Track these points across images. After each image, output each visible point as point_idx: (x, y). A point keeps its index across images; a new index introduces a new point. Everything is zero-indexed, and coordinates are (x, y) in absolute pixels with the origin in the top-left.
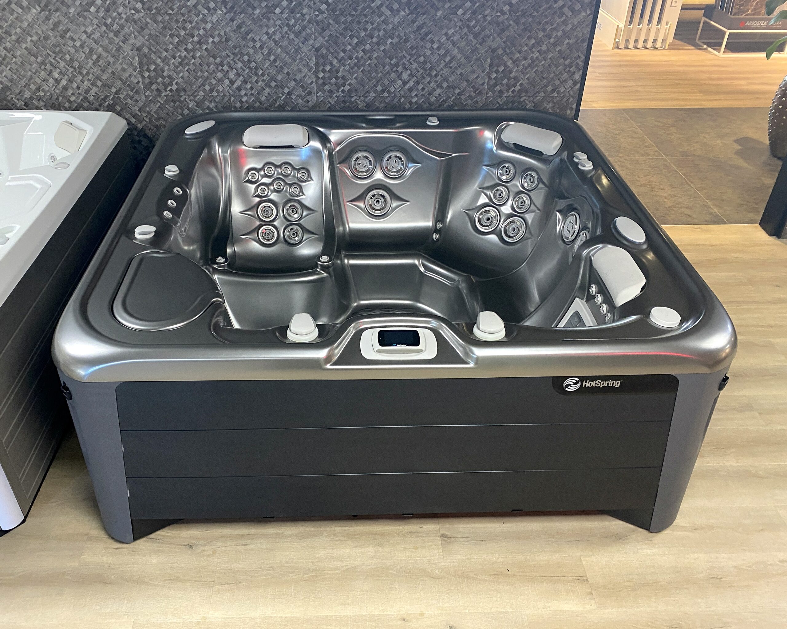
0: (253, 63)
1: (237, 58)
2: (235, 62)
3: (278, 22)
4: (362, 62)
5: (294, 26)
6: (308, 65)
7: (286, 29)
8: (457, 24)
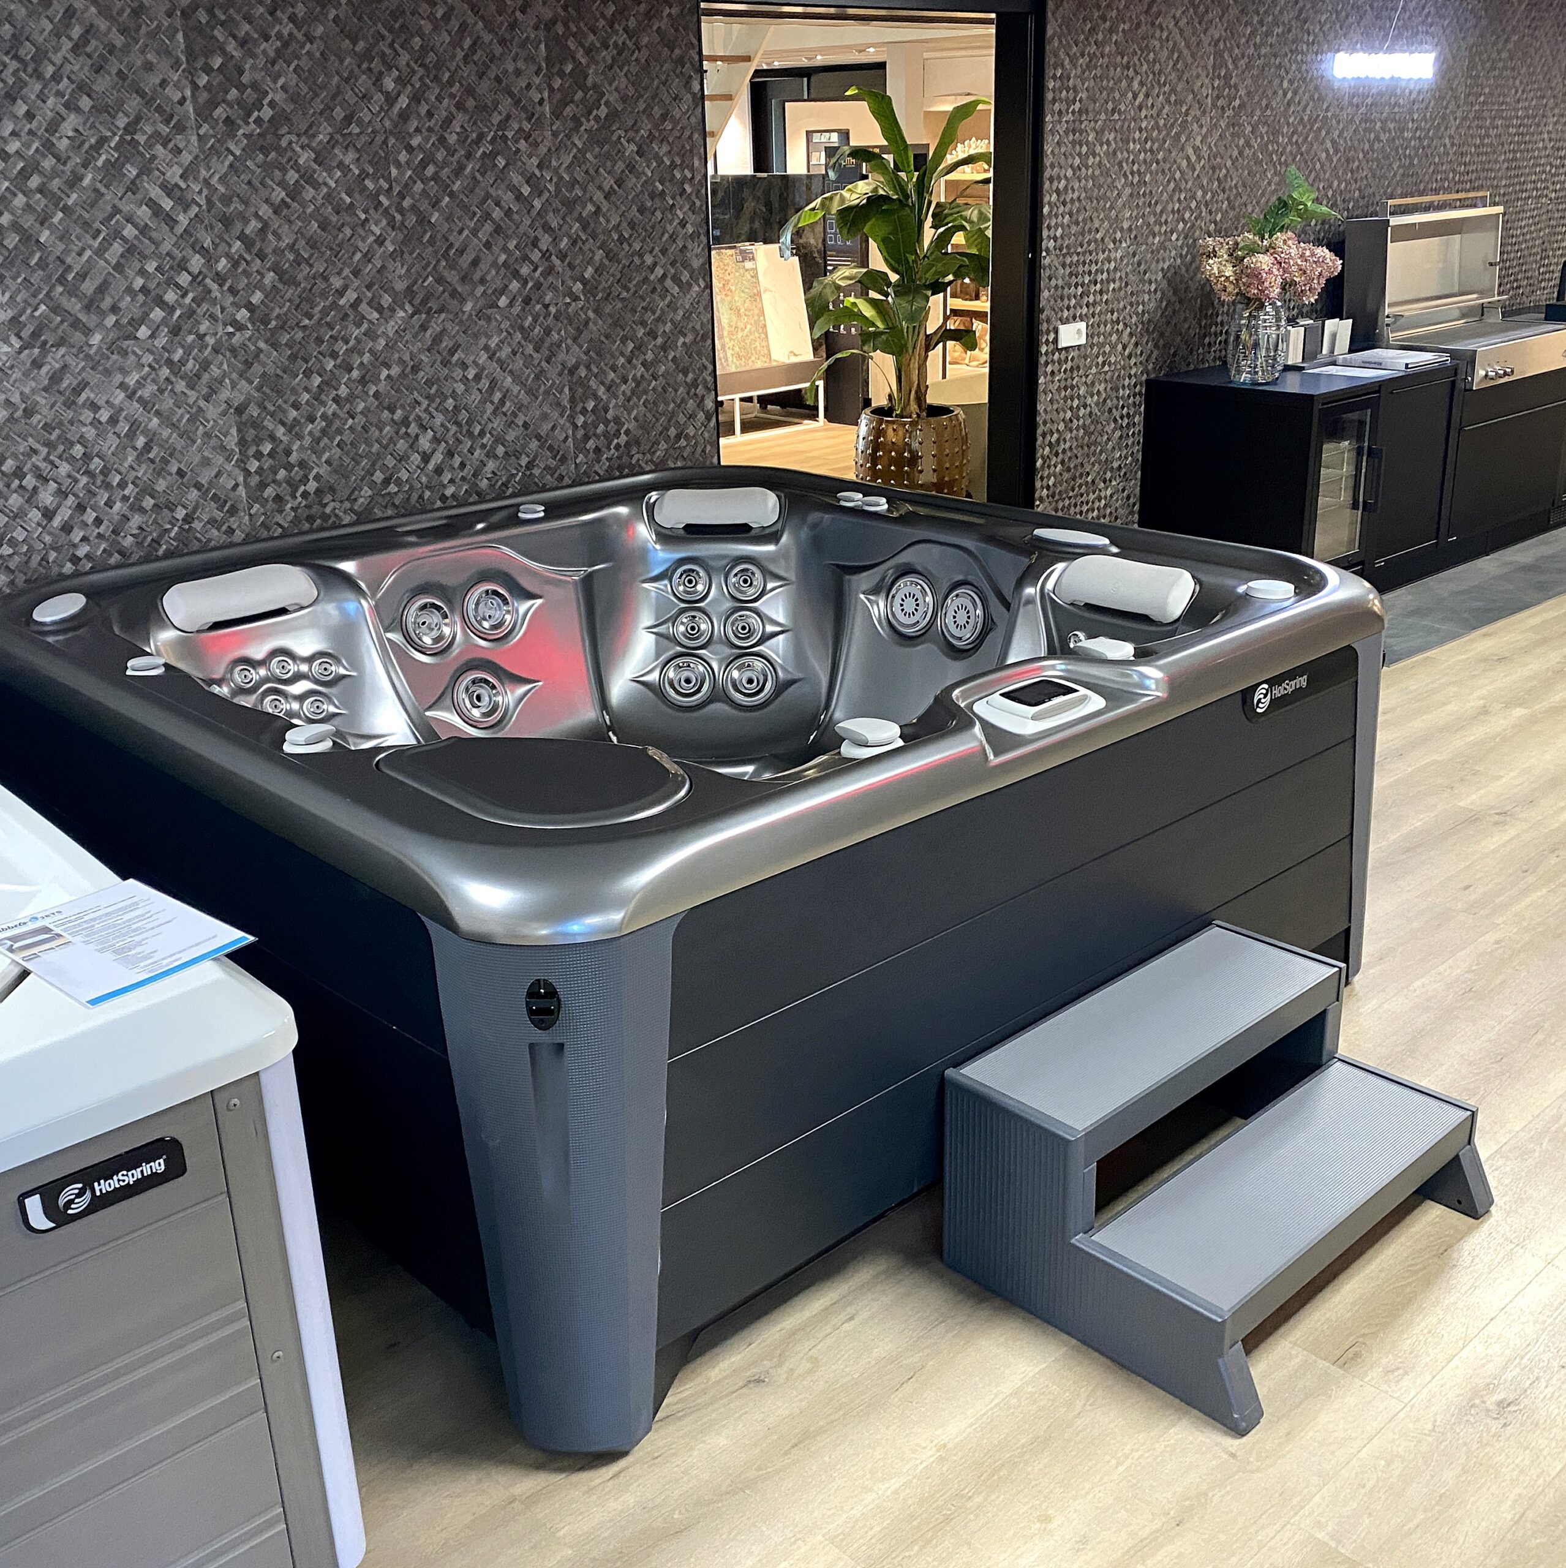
0: (96, 460)
1: (56, 453)
2: (52, 463)
3: (148, 358)
4: (337, 424)
5: (183, 362)
6: (223, 448)
7: (165, 372)
8: (502, 326)
